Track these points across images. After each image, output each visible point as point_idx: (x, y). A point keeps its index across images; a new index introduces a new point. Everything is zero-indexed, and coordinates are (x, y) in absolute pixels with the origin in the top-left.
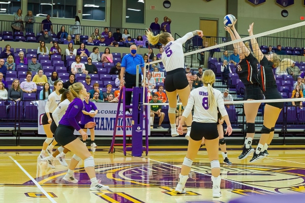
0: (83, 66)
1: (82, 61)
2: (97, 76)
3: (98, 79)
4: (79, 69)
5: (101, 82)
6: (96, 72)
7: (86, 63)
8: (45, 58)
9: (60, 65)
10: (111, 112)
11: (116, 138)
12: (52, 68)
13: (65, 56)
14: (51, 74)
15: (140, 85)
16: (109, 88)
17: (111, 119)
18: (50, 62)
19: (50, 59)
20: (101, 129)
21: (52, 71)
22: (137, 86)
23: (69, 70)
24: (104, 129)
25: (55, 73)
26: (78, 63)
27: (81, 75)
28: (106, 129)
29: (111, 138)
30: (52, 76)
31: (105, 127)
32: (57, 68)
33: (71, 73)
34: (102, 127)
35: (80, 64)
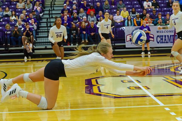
2: (160, 9)
3: (161, 11)
4: (149, 6)
5: (163, 13)
6: (158, 7)
9: (136, 4)
10: (170, 31)
12: (132, 6)
14: (131, 10)
16: (168, 16)
17: (171, 36)
18: (130, 3)
19: (130, 1)
20: (164, 43)
23: (142, 7)
24: (166, 42)
25: (133, 9)
28: (168, 43)
30: (132, 11)
31: (167, 41)
32: (135, 6)
34: (165, 41)
35: (149, 2)
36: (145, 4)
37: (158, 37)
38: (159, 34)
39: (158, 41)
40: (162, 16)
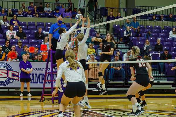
0: (15, 33)
1: (14, 29)
2: (27, 41)
3: (27, 43)
4: (13, 36)
10: (39, 69)
11: (45, 90)
17: (40, 75)
20: (32, 83)
24: (34, 83)
26: (11, 30)
27: (14, 40)
28: (36, 83)
29: (41, 90)
31: (35, 81)
33: (6, 39)
34: (33, 81)
35: (13, 32)
36: (8, 33)
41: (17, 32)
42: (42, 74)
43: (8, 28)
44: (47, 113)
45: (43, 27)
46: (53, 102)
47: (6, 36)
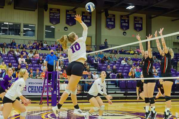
0: (24, 60)
1: (24, 57)
2: (32, 65)
3: (32, 66)
4: (22, 62)
5: (34, 68)
6: (31, 63)
7: (26, 58)
8: (5, 56)
9: (12, 59)
10: (40, 83)
11: (43, 97)
12: (9, 61)
13: (15, 55)
14: (8, 64)
15: (55, 70)
16: (38, 71)
17: (40, 87)
18: (7, 58)
19: (7, 56)
20: (34, 92)
21: (9, 63)
22: (54, 70)
23: (17, 62)
24: (36, 92)
25: (10, 63)
26: (22, 58)
27: (23, 64)
28: (37, 92)
29: (41, 97)
30: (9, 65)
31: (36, 91)
32: (11, 61)
33: (18, 64)
34: (35, 91)
35: (23, 59)
36: (20, 60)
37: (30, 88)
38: (31, 85)
39: (29, 91)
40: (33, 70)
41: (26, 59)
42: (41, 87)
43: (19, 57)
44: (44, 112)
45: (43, 57)
46: (48, 105)
47: (18, 62)
